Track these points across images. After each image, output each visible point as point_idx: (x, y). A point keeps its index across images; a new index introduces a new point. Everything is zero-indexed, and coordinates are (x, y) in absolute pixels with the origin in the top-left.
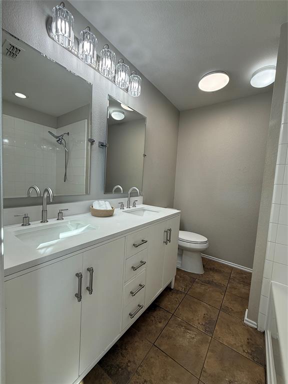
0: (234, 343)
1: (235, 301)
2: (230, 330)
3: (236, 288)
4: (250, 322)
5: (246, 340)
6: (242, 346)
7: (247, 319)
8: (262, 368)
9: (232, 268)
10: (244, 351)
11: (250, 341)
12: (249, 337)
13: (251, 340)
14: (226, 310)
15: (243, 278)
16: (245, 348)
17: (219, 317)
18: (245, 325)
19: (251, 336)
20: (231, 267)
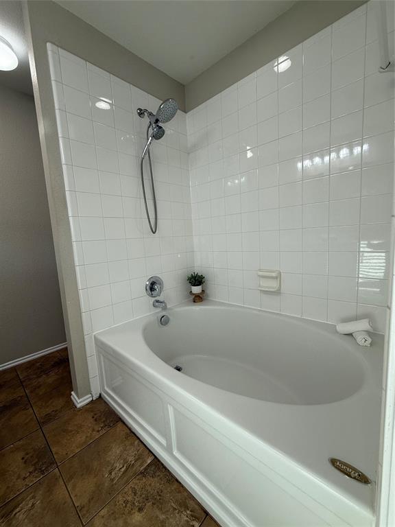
0: (84, 437)
1: (51, 399)
2: (71, 431)
3: (41, 385)
4: (84, 401)
5: (92, 420)
6: (93, 430)
7: (81, 400)
8: (120, 424)
9: (14, 369)
10: (98, 431)
11: (95, 417)
12: (92, 414)
13: (95, 414)
14: (49, 418)
15: (38, 368)
16: (97, 428)
17: (47, 436)
18: (80, 409)
19: (92, 411)
20: (11, 368)
